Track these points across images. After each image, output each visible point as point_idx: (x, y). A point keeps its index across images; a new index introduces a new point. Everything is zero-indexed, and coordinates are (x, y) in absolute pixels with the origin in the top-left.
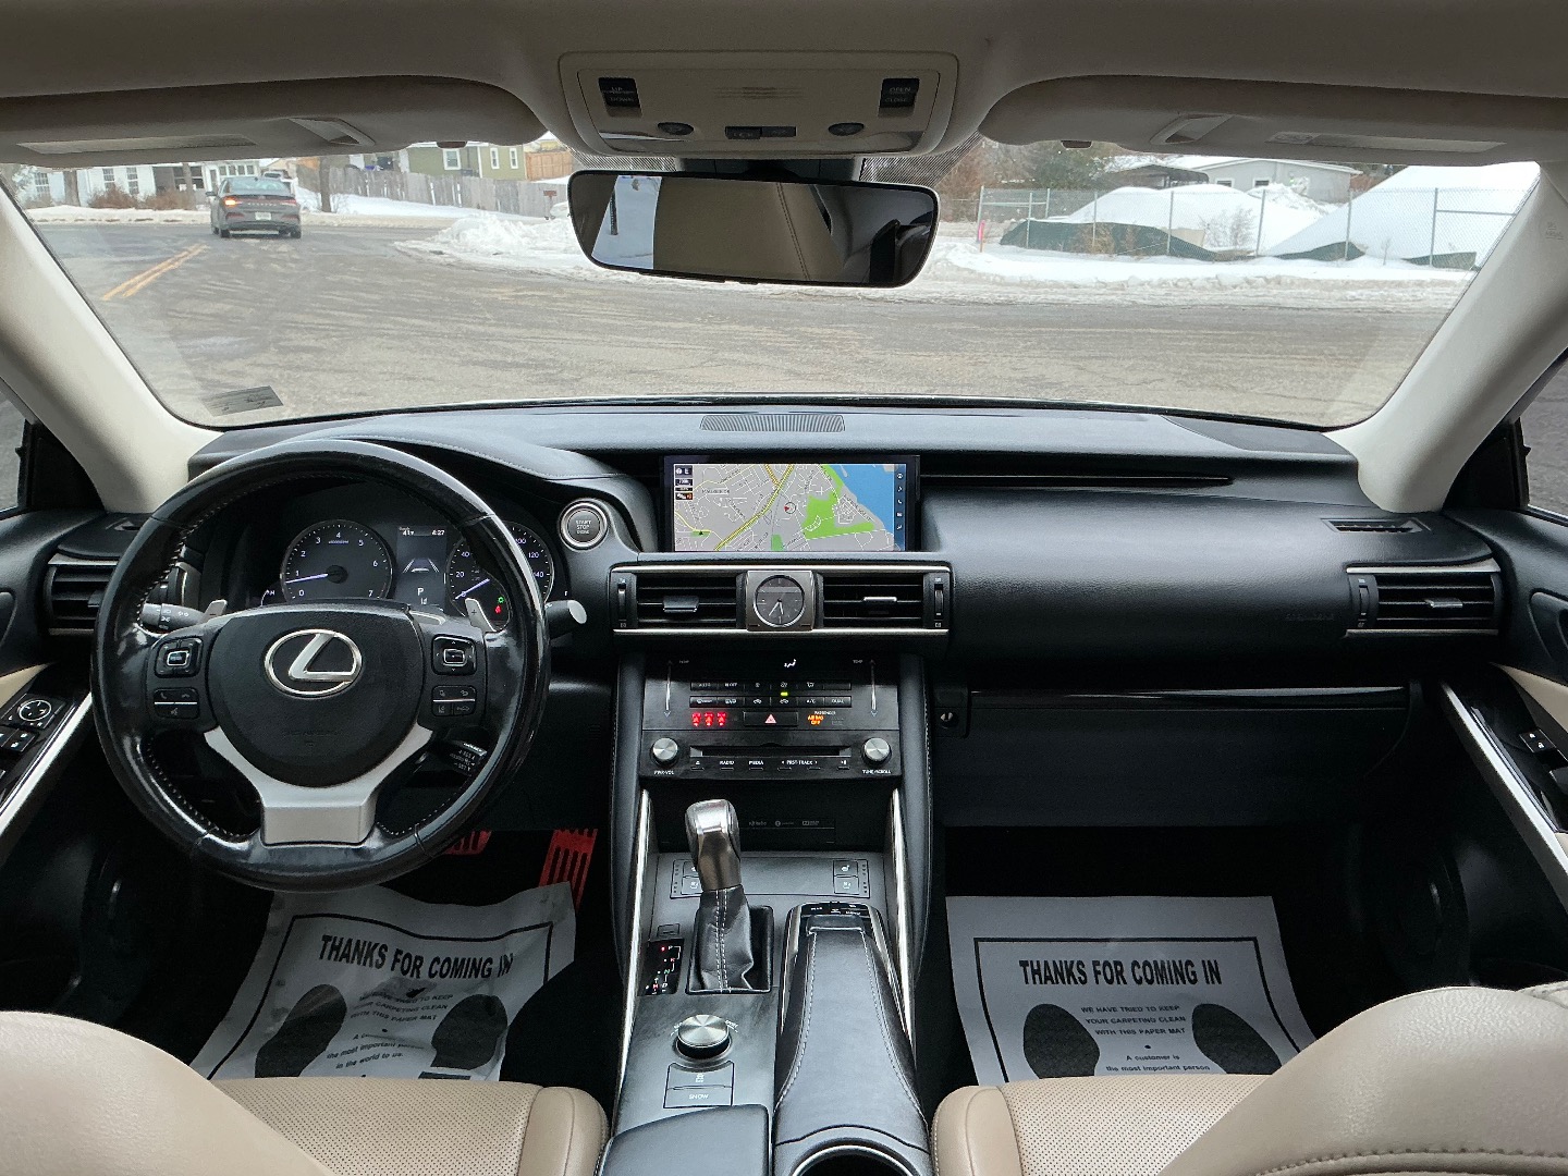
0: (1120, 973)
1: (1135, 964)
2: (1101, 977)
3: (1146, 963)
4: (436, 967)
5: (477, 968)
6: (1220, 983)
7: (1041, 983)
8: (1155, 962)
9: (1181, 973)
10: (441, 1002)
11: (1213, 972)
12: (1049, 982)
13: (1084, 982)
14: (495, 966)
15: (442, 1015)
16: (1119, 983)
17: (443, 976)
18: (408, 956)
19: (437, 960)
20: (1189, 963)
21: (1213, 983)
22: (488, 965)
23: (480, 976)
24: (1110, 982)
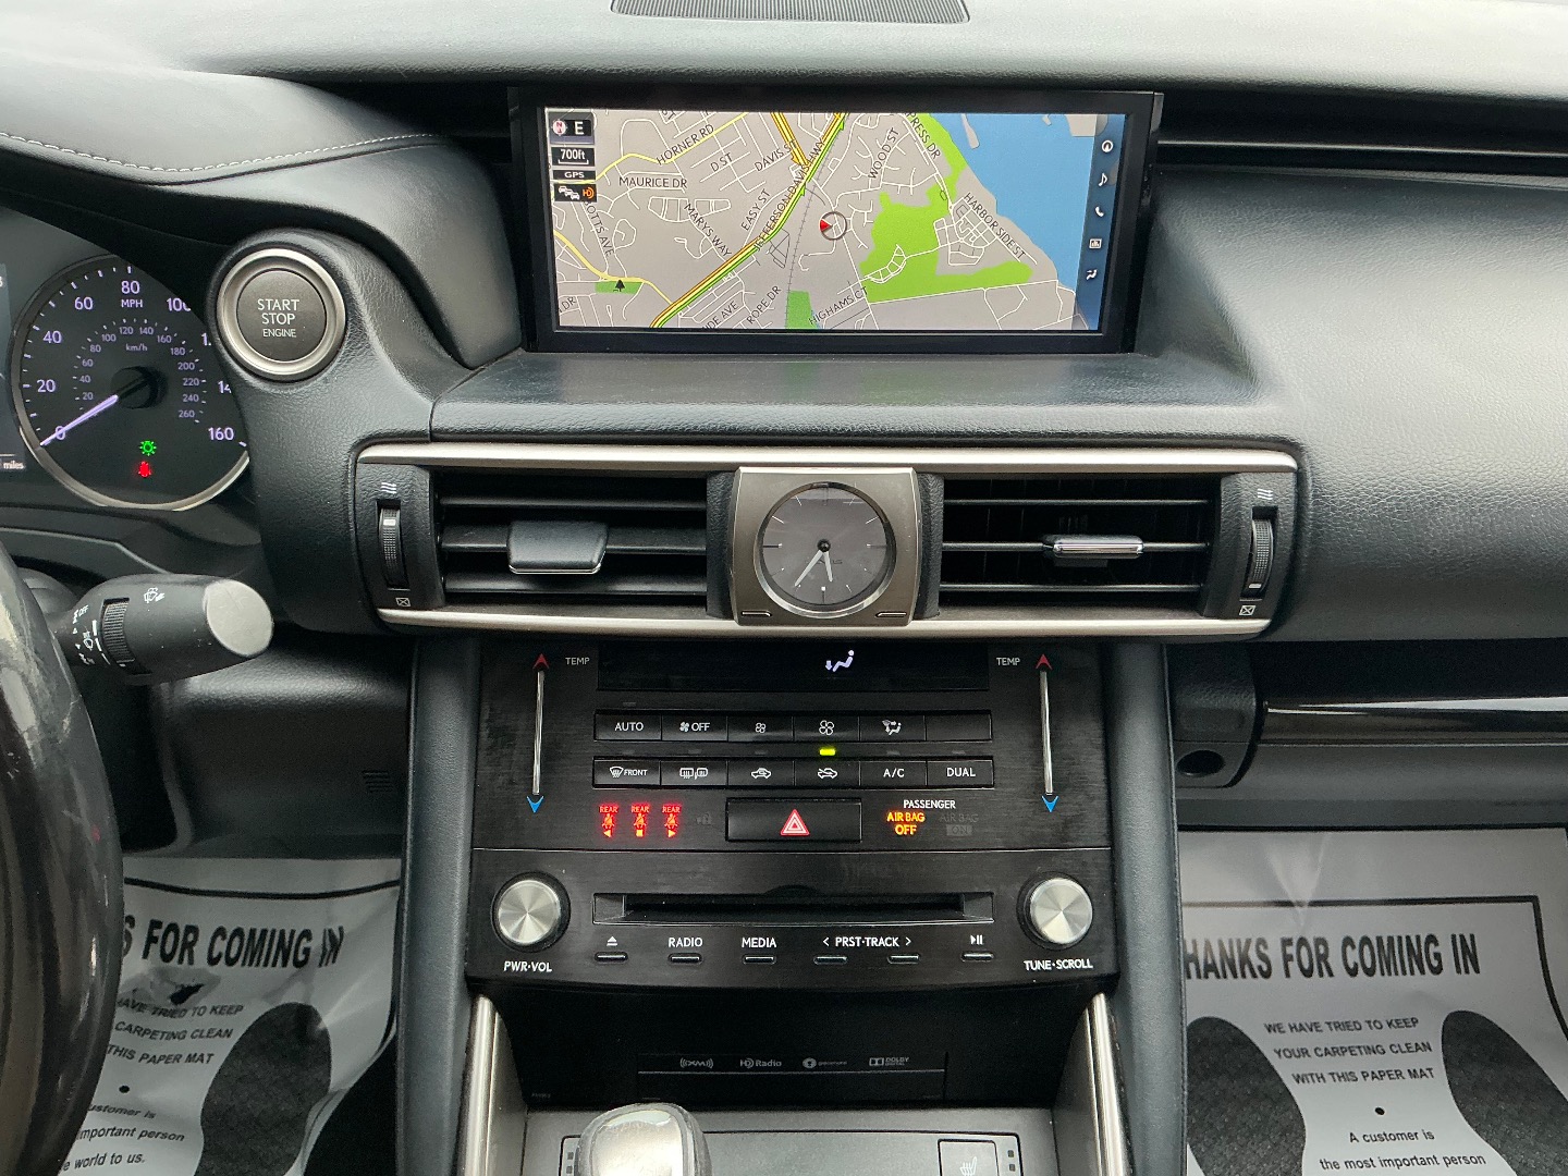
0: (1323, 958)
1: (1348, 941)
2: (1293, 966)
3: (1365, 941)
4: (221, 946)
5: (287, 950)
6: (1477, 971)
7: (1199, 976)
8: (1379, 939)
9: (1416, 955)
10: (224, 1022)
11: (1467, 955)
12: (1212, 975)
13: (1267, 975)
14: (315, 944)
15: (222, 1049)
16: (1321, 975)
17: (230, 962)
18: (173, 927)
19: (220, 932)
20: (1432, 939)
21: (1467, 972)
22: (304, 944)
23: (290, 962)
24: (1308, 973)
